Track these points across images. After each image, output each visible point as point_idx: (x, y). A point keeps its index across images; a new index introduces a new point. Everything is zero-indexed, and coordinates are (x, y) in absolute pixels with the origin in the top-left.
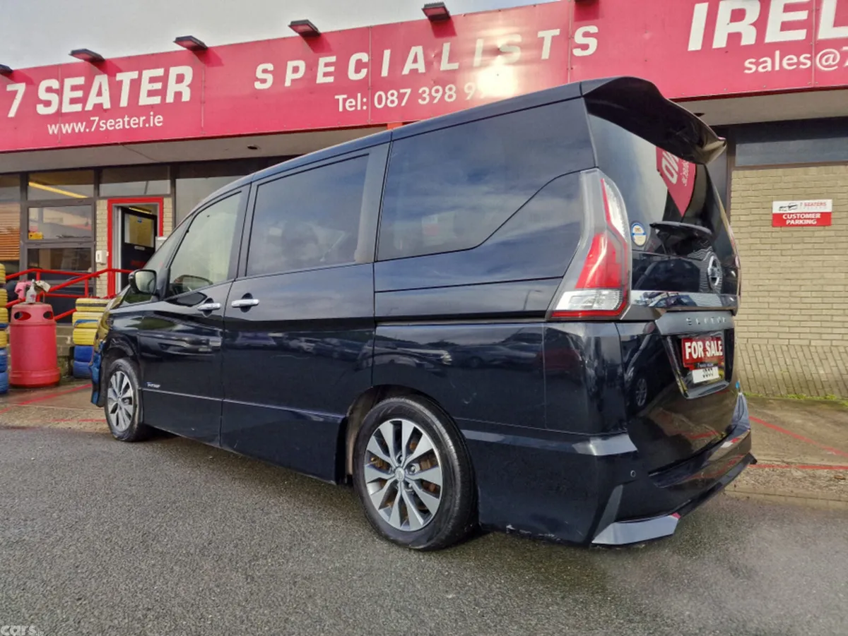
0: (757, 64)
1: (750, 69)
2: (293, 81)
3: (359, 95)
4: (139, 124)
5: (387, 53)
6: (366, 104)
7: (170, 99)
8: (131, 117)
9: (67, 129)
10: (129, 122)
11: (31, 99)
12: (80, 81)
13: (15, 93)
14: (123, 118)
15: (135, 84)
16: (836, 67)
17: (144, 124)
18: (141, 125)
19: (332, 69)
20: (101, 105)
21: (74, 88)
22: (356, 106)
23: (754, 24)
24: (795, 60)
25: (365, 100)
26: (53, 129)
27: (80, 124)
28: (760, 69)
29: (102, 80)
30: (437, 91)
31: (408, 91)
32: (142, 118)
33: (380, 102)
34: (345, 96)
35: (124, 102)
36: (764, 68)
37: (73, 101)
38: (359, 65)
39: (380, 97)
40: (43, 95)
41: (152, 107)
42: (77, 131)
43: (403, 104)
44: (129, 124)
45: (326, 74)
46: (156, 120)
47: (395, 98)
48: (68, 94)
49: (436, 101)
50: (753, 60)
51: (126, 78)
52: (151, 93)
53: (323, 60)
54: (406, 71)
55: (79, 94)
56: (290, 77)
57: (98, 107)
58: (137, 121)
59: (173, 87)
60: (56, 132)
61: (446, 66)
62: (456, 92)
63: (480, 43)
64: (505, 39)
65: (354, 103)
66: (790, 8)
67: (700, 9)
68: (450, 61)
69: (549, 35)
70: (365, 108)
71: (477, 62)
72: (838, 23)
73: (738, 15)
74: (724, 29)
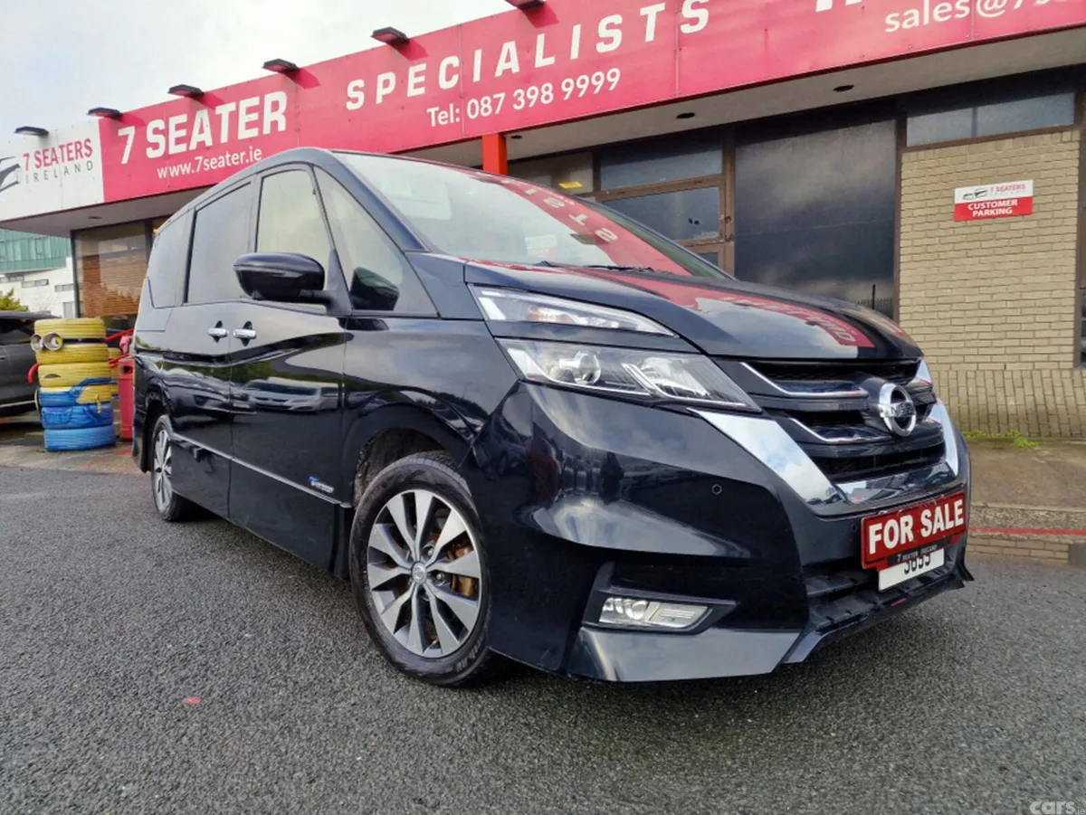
0: (901, 19)
1: (892, 26)
2: (385, 97)
3: (451, 106)
4: (239, 160)
5: (478, 54)
6: (459, 115)
7: (267, 130)
8: (231, 154)
9: (175, 171)
10: (230, 159)
11: (141, 143)
12: (183, 118)
13: (126, 137)
14: (224, 155)
15: (234, 116)
16: (1002, 12)
17: (244, 161)
18: (242, 162)
19: (422, 79)
20: (203, 142)
21: (179, 127)
22: (448, 119)
24: (949, 8)
25: (457, 111)
26: (162, 173)
27: (185, 165)
28: (905, 25)
29: (203, 115)
30: (533, 93)
31: (502, 96)
32: (243, 154)
33: (473, 111)
34: (437, 109)
35: (224, 139)
36: (910, 23)
37: (179, 141)
38: (451, 71)
39: (473, 105)
40: (151, 138)
41: (250, 140)
42: (183, 172)
43: (498, 111)
44: (230, 161)
45: (417, 86)
46: (256, 155)
47: (488, 106)
48: (174, 134)
49: (531, 105)
50: (896, 15)
51: (224, 111)
52: (249, 125)
53: (413, 70)
54: (499, 73)
55: (183, 133)
56: (381, 92)
57: (201, 144)
58: (237, 158)
59: (269, 117)
60: (165, 176)
61: (541, 61)
62: (553, 92)
63: (577, 30)
64: (604, 23)
65: (446, 116)
68: (546, 55)
69: (652, 11)
70: (458, 120)
71: (574, 55)
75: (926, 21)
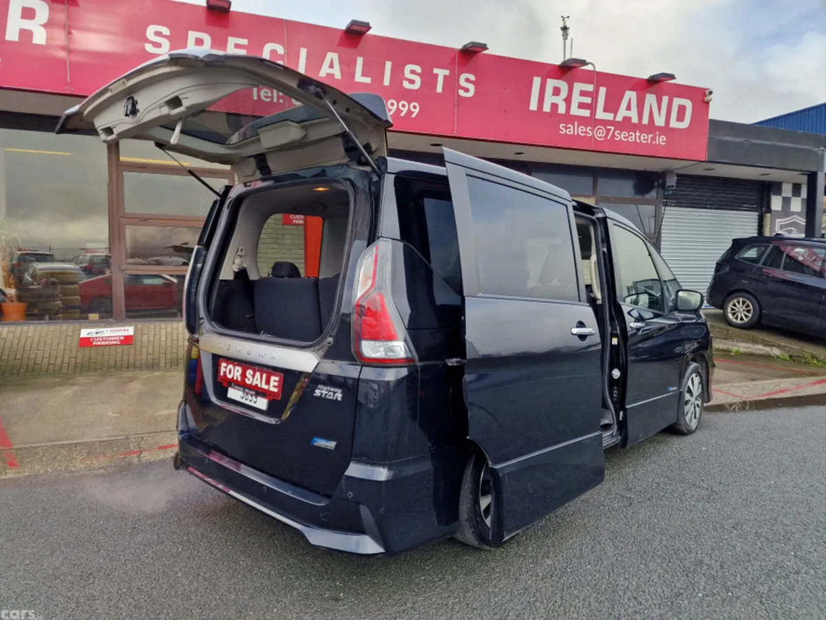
0: (566, 128)
1: (562, 131)
5: (303, 52)
6: (282, 97)
7: (12, 36)
16: (603, 139)
22: (272, 97)
23: (564, 100)
25: (281, 93)
28: (567, 132)
50: (564, 125)
53: (232, 40)
54: (323, 73)
59: (16, 22)
61: (359, 78)
63: (388, 65)
64: (409, 68)
65: (270, 94)
66: (583, 93)
67: (537, 81)
68: (363, 75)
69: (441, 73)
70: (281, 101)
71: (387, 82)
72: (605, 110)
73: (557, 92)
74: (549, 99)
75: (576, 133)
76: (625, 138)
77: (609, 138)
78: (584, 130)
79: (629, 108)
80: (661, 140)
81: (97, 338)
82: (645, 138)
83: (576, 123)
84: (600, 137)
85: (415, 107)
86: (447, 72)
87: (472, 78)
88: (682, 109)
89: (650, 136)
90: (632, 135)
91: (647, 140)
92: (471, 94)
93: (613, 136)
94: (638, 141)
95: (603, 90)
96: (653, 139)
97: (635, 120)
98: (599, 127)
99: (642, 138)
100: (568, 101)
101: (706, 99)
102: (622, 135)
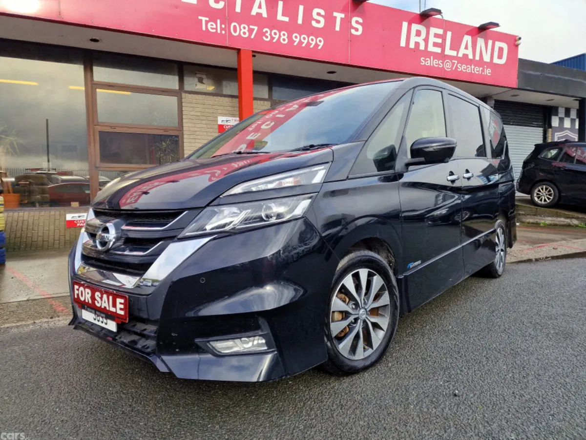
1: (423, 62)
3: (219, 21)
6: (224, 29)
16: (450, 70)
22: (216, 29)
23: (423, 40)
25: (223, 26)
30: (275, 34)
31: (256, 28)
33: (235, 31)
34: (207, 19)
36: (427, 63)
39: (235, 27)
43: (252, 37)
47: (246, 30)
49: (274, 41)
50: (424, 58)
54: (254, 13)
61: (280, 17)
62: (288, 37)
63: (301, 8)
64: (316, 11)
65: (214, 26)
66: (436, 36)
67: (405, 25)
68: (283, 15)
69: (339, 16)
70: (223, 32)
71: (300, 21)
72: (451, 49)
73: (418, 33)
74: (414, 39)
75: (432, 65)
76: (464, 69)
77: (454, 69)
78: (437, 63)
79: (466, 48)
80: (488, 72)
81: (79, 220)
82: (477, 70)
83: (432, 57)
84: (448, 68)
85: (320, 41)
86: (343, 16)
87: (360, 20)
88: (501, 49)
89: (481, 69)
90: (469, 68)
91: (479, 71)
92: (359, 33)
93: (457, 67)
94: (473, 72)
95: (449, 34)
96: (483, 71)
97: (471, 57)
98: (447, 61)
99: (475, 70)
100: (426, 40)
101: (517, 43)
102: (463, 68)
